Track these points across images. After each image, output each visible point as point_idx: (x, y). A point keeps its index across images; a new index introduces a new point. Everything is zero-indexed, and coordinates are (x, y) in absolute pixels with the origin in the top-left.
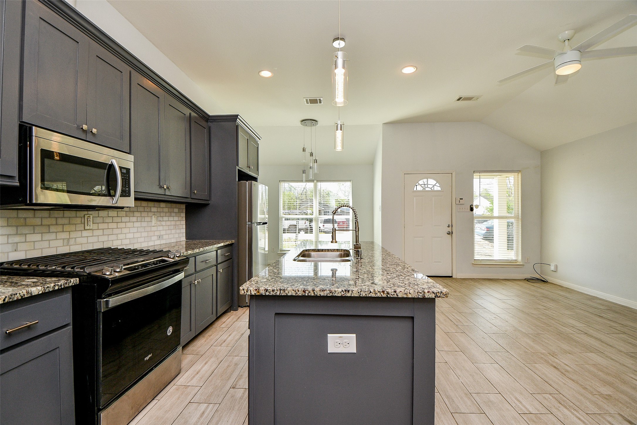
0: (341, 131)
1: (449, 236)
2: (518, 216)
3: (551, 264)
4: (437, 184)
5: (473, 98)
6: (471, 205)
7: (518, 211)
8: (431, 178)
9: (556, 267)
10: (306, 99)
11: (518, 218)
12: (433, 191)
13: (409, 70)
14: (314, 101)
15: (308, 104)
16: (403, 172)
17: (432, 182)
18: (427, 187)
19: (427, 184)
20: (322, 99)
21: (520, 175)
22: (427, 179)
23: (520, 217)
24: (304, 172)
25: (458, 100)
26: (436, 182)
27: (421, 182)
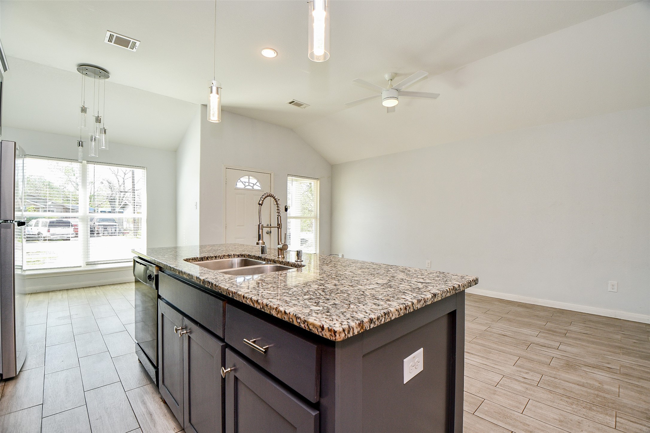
0: (218, 96)
1: (268, 235)
2: (317, 216)
3: (339, 254)
4: (258, 184)
5: (302, 105)
6: (286, 206)
7: (317, 212)
8: (252, 176)
9: (343, 256)
10: (112, 33)
11: (317, 218)
12: (253, 190)
13: (269, 53)
14: (123, 42)
15: (110, 43)
16: (225, 166)
17: (253, 181)
18: (249, 185)
19: (249, 183)
20: (138, 43)
21: (319, 182)
22: (249, 176)
23: (318, 218)
24: (80, 144)
25: (290, 103)
26: (256, 181)
27: (243, 179)
